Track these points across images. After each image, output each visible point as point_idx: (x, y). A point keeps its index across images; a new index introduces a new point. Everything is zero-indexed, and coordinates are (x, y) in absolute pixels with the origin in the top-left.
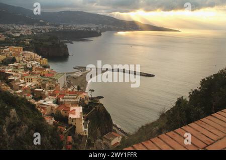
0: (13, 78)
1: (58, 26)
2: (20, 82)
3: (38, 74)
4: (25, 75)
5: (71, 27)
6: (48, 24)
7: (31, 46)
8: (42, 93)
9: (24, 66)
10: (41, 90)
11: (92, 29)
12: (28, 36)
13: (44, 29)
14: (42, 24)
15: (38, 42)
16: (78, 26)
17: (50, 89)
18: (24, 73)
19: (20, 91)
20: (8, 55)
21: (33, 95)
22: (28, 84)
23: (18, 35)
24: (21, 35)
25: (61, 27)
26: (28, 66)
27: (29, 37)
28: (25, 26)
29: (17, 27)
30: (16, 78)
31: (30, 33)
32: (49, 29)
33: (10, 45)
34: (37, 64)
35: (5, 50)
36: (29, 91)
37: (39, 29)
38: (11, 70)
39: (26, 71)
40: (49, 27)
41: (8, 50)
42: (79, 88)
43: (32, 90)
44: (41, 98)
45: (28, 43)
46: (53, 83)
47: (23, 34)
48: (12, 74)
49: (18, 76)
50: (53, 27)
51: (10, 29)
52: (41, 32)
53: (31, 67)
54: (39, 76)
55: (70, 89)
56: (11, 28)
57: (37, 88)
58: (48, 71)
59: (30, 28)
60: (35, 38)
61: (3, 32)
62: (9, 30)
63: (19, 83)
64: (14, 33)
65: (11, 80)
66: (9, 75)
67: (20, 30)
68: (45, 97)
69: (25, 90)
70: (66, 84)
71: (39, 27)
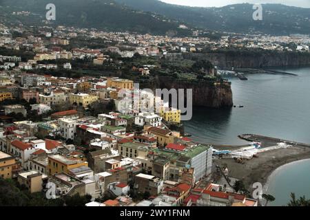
0: (99, 145)
1: (217, 38)
2: (110, 153)
3: (152, 140)
4: (125, 140)
5: (247, 42)
6: (196, 33)
7: (151, 78)
8: (151, 184)
9: (128, 120)
10: (150, 177)
11: (299, 48)
12: (151, 57)
13: (184, 45)
14: (183, 34)
15: (167, 71)
16: (264, 39)
17: (172, 177)
18: (124, 137)
19: (105, 174)
20: (103, 94)
21: (131, 187)
22: (126, 161)
23: (130, 54)
24: (137, 55)
25: (224, 42)
26: (137, 122)
27: (151, 60)
28: (147, 36)
29: (131, 39)
30: (105, 145)
31: (155, 52)
32: (197, 45)
33: (110, 76)
34: (156, 119)
35: (99, 83)
36: (124, 177)
37: (174, 44)
38: (99, 126)
39: (128, 132)
40: (197, 41)
41: (103, 84)
42: (238, 186)
43: (132, 174)
44: (146, 196)
45: (148, 72)
46: (178, 165)
47: (141, 53)
48: (99, 136)
49: (110, 141)
50: (206, 41)
51: (117, 42)
52: (178, 51)
53: (142, 124)
54: (154, 145)
55: (215, 186)
56: (121, 40)
57: (143, 172)
58: (176, 138)
59: (158, 40)
60: (163, 62)
61: (102, 47)
62: (114, 43)
63: (108, 156)
64: (122, 50)
65: (95, 148)
66: (94, 136)
67: (136, 45)
68: (157, 195)
69: (117, 172)
70: (209, 171)
71: (176, 40)
